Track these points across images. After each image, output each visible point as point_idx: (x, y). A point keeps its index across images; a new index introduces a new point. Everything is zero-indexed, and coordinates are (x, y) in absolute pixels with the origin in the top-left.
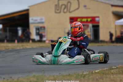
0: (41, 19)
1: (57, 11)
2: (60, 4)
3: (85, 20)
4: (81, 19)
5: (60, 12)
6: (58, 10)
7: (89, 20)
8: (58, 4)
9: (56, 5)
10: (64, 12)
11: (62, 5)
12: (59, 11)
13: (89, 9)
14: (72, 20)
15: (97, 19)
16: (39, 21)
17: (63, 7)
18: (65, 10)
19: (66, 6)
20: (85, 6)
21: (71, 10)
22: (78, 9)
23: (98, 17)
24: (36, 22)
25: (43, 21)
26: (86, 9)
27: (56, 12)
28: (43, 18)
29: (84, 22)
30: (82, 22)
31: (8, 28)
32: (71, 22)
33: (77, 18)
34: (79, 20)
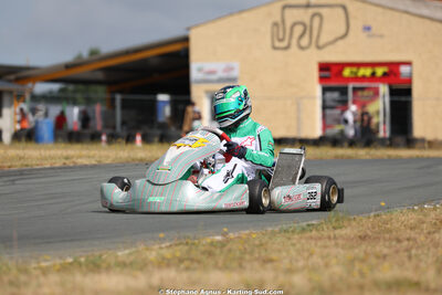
0: (230, 69)
1: (277, 44)
2: (288, 25)
3: (367, 72)
4: (354, 69)
5: (287, 48)
6: (281, 40)
7: (380, 71)
8: (283, 21)
9: (275, 24)
10: (302, 48)
11: (294, 24)
12: (284, 44)
13: (381, 36)
14: (326, 74)
15: (404, 70)
16: (221, 74)
17: (298, 30)
18: (305, 42)
19: (307, 29)
20: (368, 28)
21: (322, 42)
22: (346, 35)
23: (409, 63)
24: (213, 77)
25: (235, 74)
26: (369, 36)
27: (275, 48)
28: (236, 65)
29: (364, 78)
30: (356, 79)
31: (118, 98)
32: (322, 79)
33: (343, 65)
34: (347, 72)
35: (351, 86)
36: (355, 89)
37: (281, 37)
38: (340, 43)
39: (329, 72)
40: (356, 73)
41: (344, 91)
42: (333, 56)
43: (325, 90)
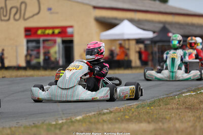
1: (3, 18)
2: (9, 8)
3: (50, 32)
5: (9, 19)
6: (6, 16)
7: (57, 31)
8: (6, 6)
9: (2, 8)
10: (16, 20)
11: (12, 8)
12: (7, 18)
13: (57, 13)
15: (69, 30)
17: (14, 11)
18: (17, 17)
19: (18, 10)
20: (50, 9)
21: (26, 16)
22: (38, 13)
23: (71, 27)
26: (51, 13)
27: (2, 20)
29: (48, 35)
30: (44, 35)
32: (26, 36)
33: (37, 29)
34: (39, 32)
35: (41, 39)
36: (44, 41)
37: (5, 14)
38: (36, 17)
39: (30, 32)
40: (44, 33)
41: (38, 42)
42: (32, 24)
43: (28, 42)
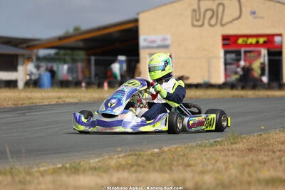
0: (164, 39)
1: (196, 23)
2: (202, 10)
3: (253, 41)
4: (245, 39)
5: (202, 25)
6: (198, 20)
7: (261, 40)
8: (199, 8)
9: (194, 10)
10: (211, 26)
11: (206, 10)
12: (200, 23)
13: (262, 18)
14: (227, 42)
15: (277, 39)
16: (159, 43)
17: (209, 14)
18: (213, 21)
19: (215, 14)
20: (253, 13)
21: (224, 22)
22: (239, 17)
23: (280, 35)
24: (154, 45)
25: (168, 42)
26: (255, 18)
27: (194, 26)
28: (169, 37)
29: (251, 45)
30: (246, 45)
31: (93, 58)
32: (224, 45)
33: (238, 37)
34: (240, 41)
35: (243, 50)
36: (246, 52)
37: (198, 18)
38: (236, 22)
39: (229, 41)
40: (246, 42)
41: (238, 53)
42: (231, 30)
43: (226, 53)
